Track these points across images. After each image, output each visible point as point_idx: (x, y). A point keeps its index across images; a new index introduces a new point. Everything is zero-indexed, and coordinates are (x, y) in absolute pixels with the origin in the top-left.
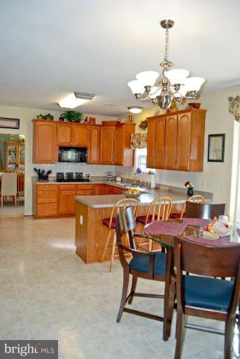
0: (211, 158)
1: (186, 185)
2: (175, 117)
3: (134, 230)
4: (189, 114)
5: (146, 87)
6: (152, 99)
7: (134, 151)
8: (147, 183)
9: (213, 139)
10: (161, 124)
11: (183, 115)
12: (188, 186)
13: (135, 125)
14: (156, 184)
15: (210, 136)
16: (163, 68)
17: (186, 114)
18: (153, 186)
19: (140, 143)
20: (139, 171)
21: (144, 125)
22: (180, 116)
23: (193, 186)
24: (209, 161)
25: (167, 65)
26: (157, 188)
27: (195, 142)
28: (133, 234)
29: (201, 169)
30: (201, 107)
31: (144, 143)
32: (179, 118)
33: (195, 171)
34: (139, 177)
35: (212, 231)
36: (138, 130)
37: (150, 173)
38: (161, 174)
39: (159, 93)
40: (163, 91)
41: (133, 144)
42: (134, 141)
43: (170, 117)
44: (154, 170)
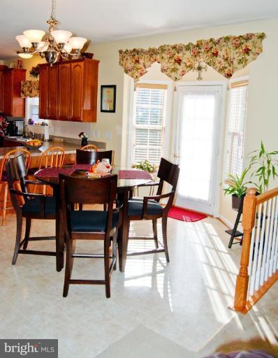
0: (103, 109)
1: (80, 136)
2: (68, 65)
3: (26, 178)
4: (82, 64)
5: (33, 43)
6: (40, 53)
7: (24, 100)
8: (40, 135)
9: (105, 90)
10: (54, 72)
11: (75, 64)
12: (82, 136)
13: (25, 70)
14: (50, 136)
15: (102, 87)
16: (49, 25)
17: (79, 63)
18: (47, 137)
19: (31, 92)
20: (31, 122)
21: (35, 72)
22: (73, 65)
23: (87, 136)
24: (102, 111)
25: (53, 23)
26: (51, 140)
27: (88, 92)
28: (25, 181)
29: (94, 120)
30: (94, 58)
31: (35, 92)
32: (72, 67)
33: (89, 121)
34: (30, 129)
35: (95, 171)
36: (29, 77)
37: (43, 124)
38: (54, 125)
39: (45, 49)
40: (50, 46)
41: (23, 92)
42: (25, 89)
43: (63, 65)
44: (47, 121)
